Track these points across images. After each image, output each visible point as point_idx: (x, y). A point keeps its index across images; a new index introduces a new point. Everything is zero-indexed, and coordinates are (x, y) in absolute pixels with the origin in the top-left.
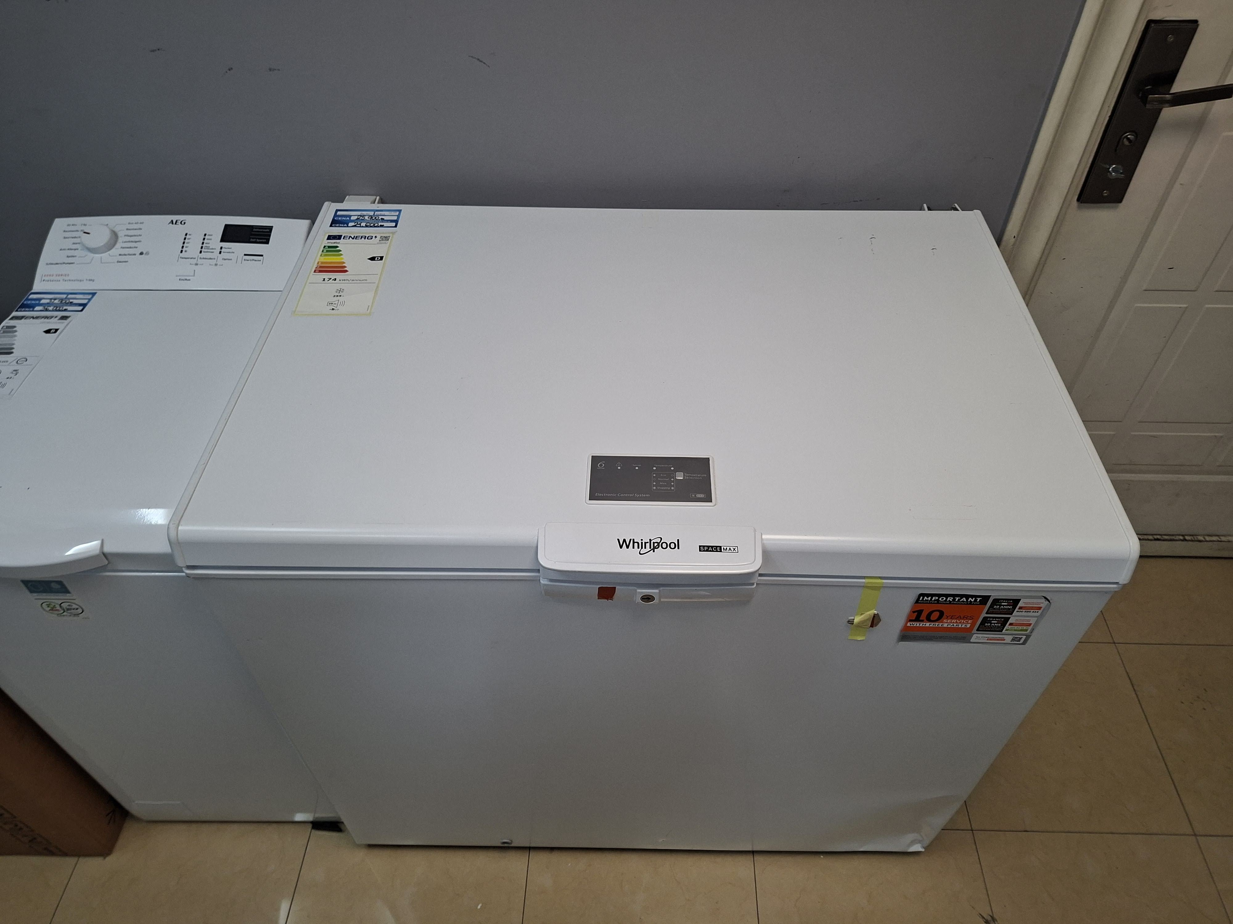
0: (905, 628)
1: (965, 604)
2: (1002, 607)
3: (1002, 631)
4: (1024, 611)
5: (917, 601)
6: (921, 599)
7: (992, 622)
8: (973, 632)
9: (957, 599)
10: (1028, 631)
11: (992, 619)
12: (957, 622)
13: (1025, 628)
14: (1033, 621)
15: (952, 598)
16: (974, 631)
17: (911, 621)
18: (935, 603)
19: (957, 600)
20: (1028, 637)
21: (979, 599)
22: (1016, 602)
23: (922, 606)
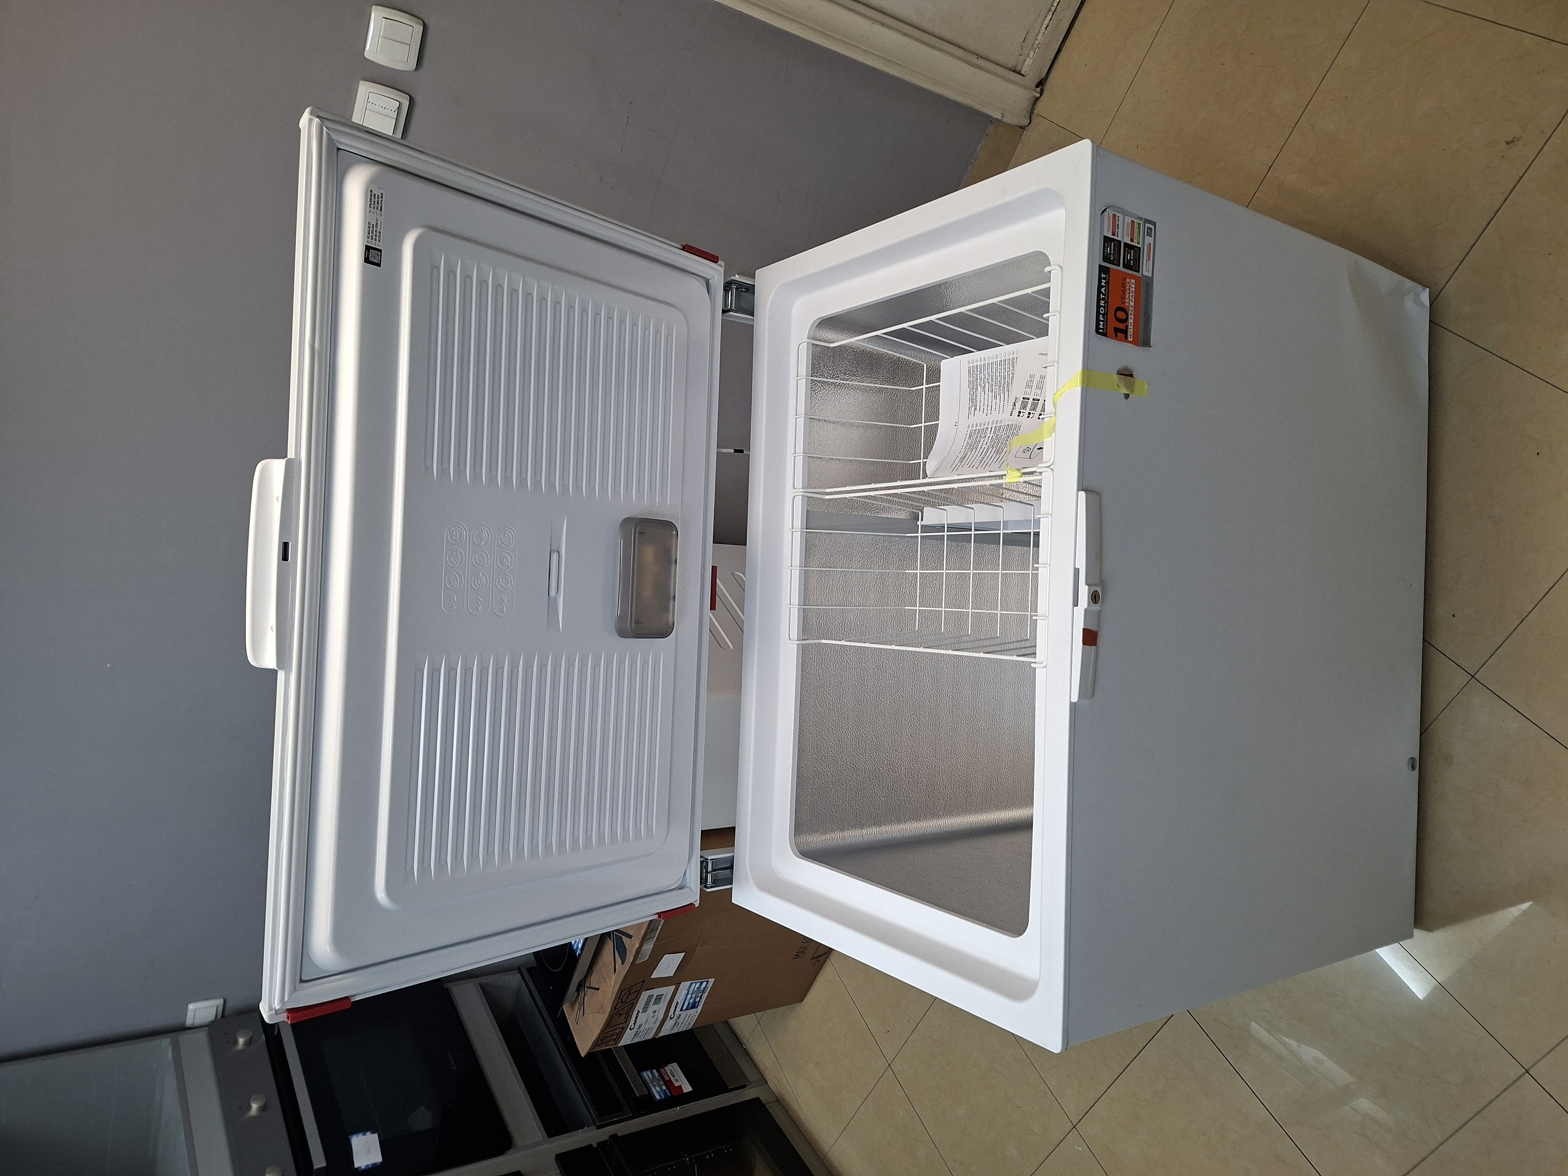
0: (1135, 342)
1: (1108, 288)
2: (1112, 252)
3: (1140, 248)
4: (1117, 230)
5: (1104, 334)
6: (1102, 331)
7: (1129, 258)
8: (1141, 276)
9: (1102, 296)
10: (1141, 222)
11: (1126, 260)
12: (1129, 293)
13: (1136, 226)
14: (1128, 219)
15: (1102, 301)
16: (1139, 275)
17: (1126, 338)
18: (1107, 316)
19: (1104, 297)
20: (1147, 221)
21: (1103, 276)
22: (1107, 240)
23: (1111, 331)
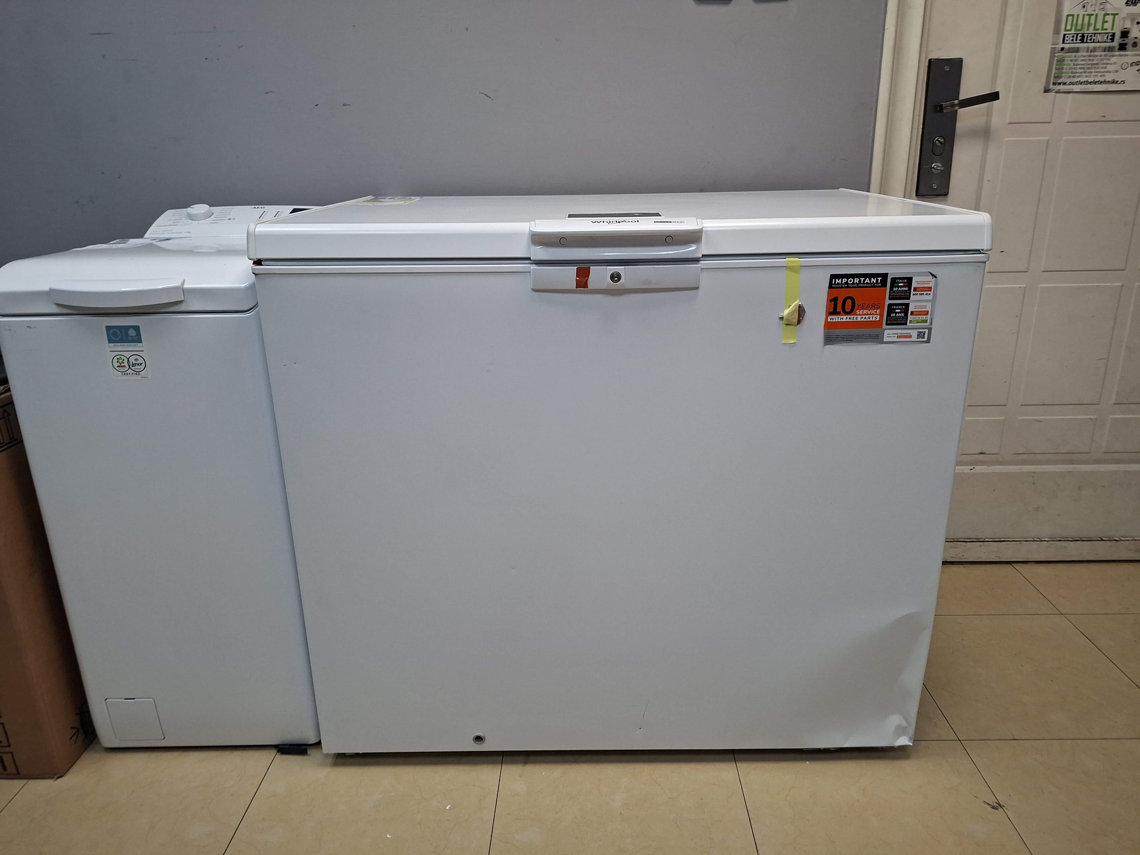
0: (828, 326)
1: (869, 287)
2: (900, 289)
3: (906, 324)
4: (919, 293)
5: (831, 286)
6: (833, 283)
7: (897, 311)
8: (883, 328)
9: (862, 279)
10: (928, 323)
11: (895, 307)
12: (867, 314)
13: (921, 318)
14: (929, 307)
15: (858, 279)
16: (884, 326)
17: (830, 314)
18: (845, 287)
19: (862, 282)
20: (930, 330)
21: (879, 279)
22: (909, 280)
23: (836, 292)
